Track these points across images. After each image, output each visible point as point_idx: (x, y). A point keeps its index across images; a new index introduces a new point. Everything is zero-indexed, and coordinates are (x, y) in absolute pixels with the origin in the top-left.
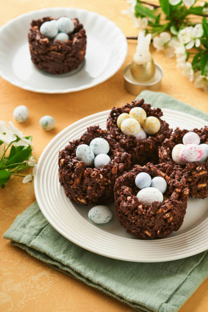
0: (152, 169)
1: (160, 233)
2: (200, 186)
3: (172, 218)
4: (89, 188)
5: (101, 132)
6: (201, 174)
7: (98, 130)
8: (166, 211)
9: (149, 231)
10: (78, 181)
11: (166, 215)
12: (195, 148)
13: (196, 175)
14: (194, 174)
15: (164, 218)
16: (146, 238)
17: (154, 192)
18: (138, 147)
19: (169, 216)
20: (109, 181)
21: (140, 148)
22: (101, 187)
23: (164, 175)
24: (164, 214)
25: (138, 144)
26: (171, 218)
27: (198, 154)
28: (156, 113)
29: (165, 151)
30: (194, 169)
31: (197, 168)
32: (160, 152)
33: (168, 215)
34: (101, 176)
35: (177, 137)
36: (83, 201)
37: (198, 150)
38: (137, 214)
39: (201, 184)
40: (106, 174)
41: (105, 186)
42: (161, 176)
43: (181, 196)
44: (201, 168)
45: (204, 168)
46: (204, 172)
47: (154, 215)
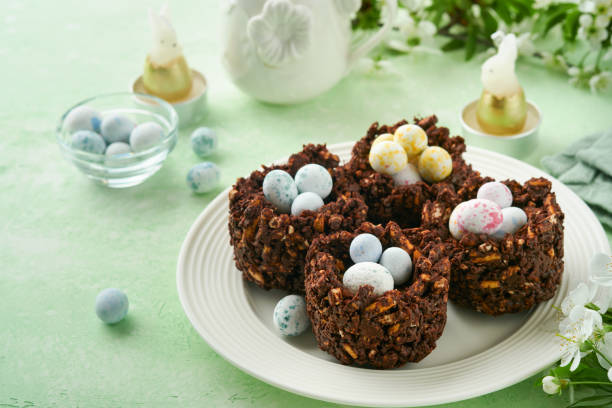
0: (393, 233)
1: (376, 355)
2: (486, 285)
3: (398, 325)
4: (266, 250)
5: (327, 157)
6: (488, 258)
7: (322, 152)
8: (386, 308)
9: (352, 347)
10: (249, 233)
11: (386, 317)
12: (485, 206)
13: (478, 259)
14: (474, 258)
15: (381, 324)
16: (349, 362)
17: (375, 271)
18: (393, 197)
19: (390, 321)
20: (306, 243)
21: (395, 199)
22: (289, 252)
23: (411, 247)
24: (382, 315)
25: (394, 191)
26: (396, 328)
27: (489, 220)
28: (454, 146)
29: (438, 210)
30: (476, 247)
31: (481, 246)
32: (425, 210)
33: (388, 319)
34: (291, 229)
35: (471, 189)
36: (258, 277)
37: (491, 211)
38: (327, 304)
39: (488, 280)
40: (302, 227)
41: (299, 252)
42: (406, 248)
43: (429, 290)
44: (489, 248)
45: (495, 248)
46: (494, 257)
47: (360, 312)
